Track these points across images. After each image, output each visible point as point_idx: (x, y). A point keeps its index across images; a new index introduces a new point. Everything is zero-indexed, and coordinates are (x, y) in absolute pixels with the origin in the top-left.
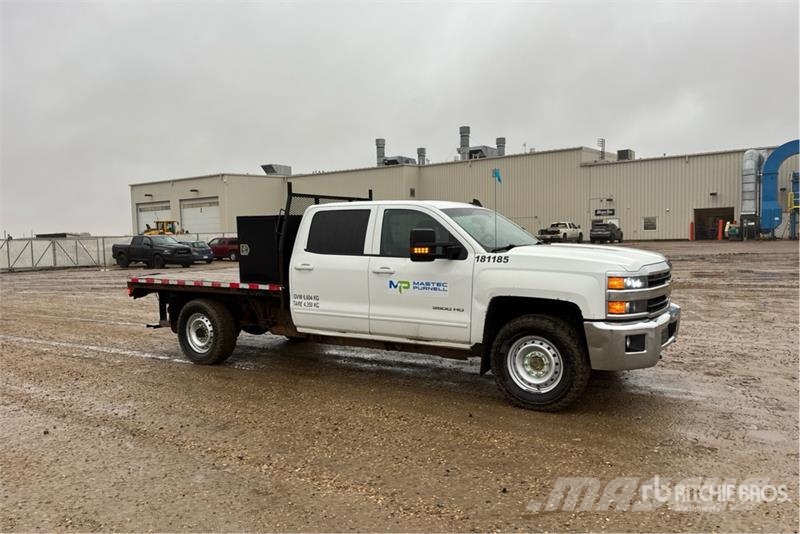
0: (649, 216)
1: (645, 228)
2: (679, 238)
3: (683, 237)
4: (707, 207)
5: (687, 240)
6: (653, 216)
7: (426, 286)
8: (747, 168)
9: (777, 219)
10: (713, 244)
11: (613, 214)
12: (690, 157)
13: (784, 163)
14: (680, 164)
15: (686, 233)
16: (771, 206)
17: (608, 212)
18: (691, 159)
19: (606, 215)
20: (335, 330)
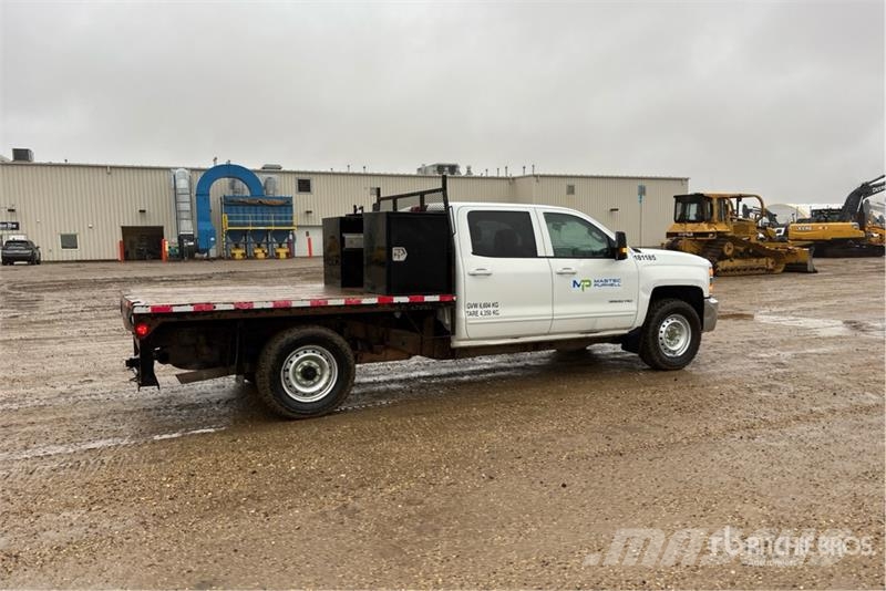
0: (68, 232)
1: (63, 247)
2: (107, 258)
3: (111, 258)
4: (135, 225)
5: (116, 261)
6: (73, 232)
7: (605, 283)
8: (181, 187)
9: (212, 239)
10: (160, 265)
11: (17, 228)
12: (111, 167)
13: (214, 184)
14: (101, 174)
15: (116, 253)
16: (206, 226)
17: (10, 225)
18: (114, 171)
19: (7, 229)
20: (507, 337)
